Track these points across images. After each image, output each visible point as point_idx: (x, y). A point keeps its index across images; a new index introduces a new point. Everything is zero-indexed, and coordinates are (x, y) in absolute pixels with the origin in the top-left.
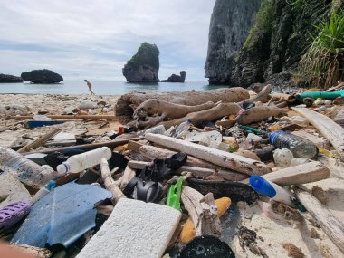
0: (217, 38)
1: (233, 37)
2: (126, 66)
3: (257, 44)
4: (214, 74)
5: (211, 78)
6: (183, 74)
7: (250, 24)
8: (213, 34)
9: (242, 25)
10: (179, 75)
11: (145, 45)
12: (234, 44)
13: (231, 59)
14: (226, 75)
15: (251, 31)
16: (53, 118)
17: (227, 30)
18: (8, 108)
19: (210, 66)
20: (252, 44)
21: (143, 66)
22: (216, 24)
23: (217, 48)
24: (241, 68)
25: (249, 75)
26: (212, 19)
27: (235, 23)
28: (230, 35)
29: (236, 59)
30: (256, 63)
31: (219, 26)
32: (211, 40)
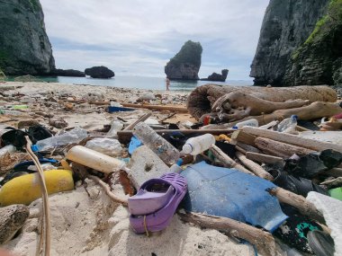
0: (271, 32)
1: (292, 31)
2: (168, 64)
3: (326, 39)
4: (261, 73)
5: (257, 78)
6: (225, 72)
7: (317, 15)
8: (266, 29)
9: (305, 17)
10: (221, 74)
11: (189, 43)
12: (292, 39)
13: (285, 57)
14: (277, 75)
15: (319, 23)
16: (124, 105)
17: (284, 24)
18: (90, 95)
19: (258, 64)
20: (319, 38)
21: (184, 64)
22: (271, 17)
23: (269, 44)
24: (300, 67)
25: (310, 75)
26: (267, 12)
27: (296, 15)
28: (288, 30)
29: (294, 57)
30: (322, 61)
31: (275, 19)
32: (263, 35)
